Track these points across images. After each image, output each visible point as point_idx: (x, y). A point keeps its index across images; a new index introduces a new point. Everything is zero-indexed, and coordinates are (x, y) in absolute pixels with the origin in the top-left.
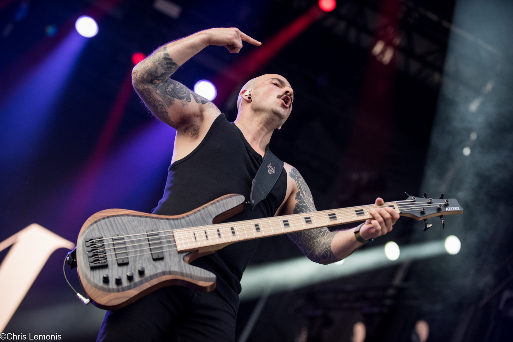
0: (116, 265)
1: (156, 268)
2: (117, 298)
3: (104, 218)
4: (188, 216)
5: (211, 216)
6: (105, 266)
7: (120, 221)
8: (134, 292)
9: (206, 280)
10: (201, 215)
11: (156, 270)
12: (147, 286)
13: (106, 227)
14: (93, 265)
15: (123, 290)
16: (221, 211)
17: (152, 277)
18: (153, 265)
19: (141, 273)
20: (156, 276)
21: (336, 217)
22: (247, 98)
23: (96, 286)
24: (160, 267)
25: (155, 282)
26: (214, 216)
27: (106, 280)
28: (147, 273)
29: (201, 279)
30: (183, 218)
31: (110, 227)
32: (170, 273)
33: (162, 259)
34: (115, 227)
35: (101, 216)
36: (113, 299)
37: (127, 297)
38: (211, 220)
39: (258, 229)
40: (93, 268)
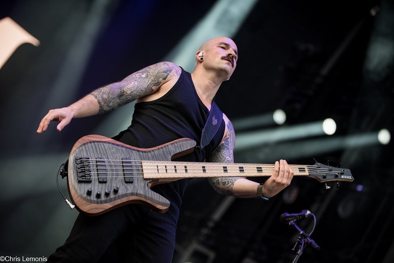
0: (97, 182)
1: (127, 189)
2: (96, 208)
3: (90, 142)
4: (153, 151)
5: (170, 154)
6: (90, 182)
7: (103, 146)
8: (108, 206)
9: (163, 204)
10: (163, 151)
11: (127, 191)
12: (119, 202)
13: (92, 150)
14: (80, 179)
15: (101, 202)
16: (178, 151)
17: (123, 196)
18: (125, 186)
19: (116, 192)
20: (126, 195)
21: (262, 170)
22: (199, 59)
23: (81, 196)
24: (130, 188)
25: (125, 200)
26: (172, 154)
27: (89, 193)
28: (120, 192)
29: (159, 203)
30: (150, 152)
31: (94, 150)
32: (137, 194)
33: (132, 182)
34: (98, 151)
35: (88, 140)
36: (93, 209)
37: (103, 209)
38: (170, 157)
39: (204, 171)
40: (80, 182)
